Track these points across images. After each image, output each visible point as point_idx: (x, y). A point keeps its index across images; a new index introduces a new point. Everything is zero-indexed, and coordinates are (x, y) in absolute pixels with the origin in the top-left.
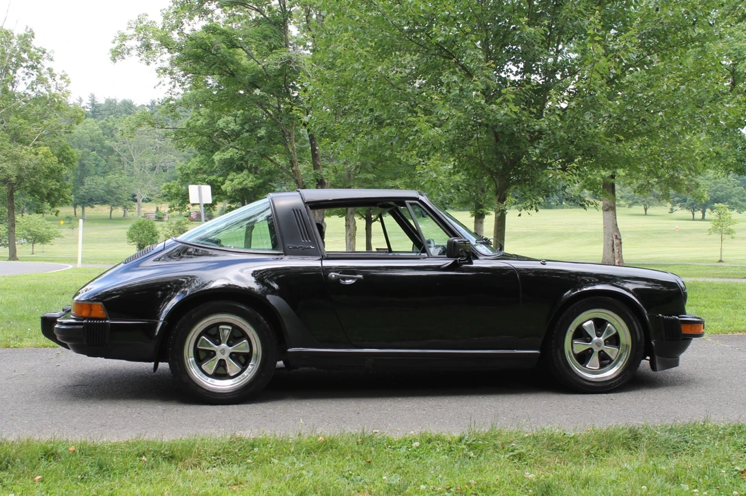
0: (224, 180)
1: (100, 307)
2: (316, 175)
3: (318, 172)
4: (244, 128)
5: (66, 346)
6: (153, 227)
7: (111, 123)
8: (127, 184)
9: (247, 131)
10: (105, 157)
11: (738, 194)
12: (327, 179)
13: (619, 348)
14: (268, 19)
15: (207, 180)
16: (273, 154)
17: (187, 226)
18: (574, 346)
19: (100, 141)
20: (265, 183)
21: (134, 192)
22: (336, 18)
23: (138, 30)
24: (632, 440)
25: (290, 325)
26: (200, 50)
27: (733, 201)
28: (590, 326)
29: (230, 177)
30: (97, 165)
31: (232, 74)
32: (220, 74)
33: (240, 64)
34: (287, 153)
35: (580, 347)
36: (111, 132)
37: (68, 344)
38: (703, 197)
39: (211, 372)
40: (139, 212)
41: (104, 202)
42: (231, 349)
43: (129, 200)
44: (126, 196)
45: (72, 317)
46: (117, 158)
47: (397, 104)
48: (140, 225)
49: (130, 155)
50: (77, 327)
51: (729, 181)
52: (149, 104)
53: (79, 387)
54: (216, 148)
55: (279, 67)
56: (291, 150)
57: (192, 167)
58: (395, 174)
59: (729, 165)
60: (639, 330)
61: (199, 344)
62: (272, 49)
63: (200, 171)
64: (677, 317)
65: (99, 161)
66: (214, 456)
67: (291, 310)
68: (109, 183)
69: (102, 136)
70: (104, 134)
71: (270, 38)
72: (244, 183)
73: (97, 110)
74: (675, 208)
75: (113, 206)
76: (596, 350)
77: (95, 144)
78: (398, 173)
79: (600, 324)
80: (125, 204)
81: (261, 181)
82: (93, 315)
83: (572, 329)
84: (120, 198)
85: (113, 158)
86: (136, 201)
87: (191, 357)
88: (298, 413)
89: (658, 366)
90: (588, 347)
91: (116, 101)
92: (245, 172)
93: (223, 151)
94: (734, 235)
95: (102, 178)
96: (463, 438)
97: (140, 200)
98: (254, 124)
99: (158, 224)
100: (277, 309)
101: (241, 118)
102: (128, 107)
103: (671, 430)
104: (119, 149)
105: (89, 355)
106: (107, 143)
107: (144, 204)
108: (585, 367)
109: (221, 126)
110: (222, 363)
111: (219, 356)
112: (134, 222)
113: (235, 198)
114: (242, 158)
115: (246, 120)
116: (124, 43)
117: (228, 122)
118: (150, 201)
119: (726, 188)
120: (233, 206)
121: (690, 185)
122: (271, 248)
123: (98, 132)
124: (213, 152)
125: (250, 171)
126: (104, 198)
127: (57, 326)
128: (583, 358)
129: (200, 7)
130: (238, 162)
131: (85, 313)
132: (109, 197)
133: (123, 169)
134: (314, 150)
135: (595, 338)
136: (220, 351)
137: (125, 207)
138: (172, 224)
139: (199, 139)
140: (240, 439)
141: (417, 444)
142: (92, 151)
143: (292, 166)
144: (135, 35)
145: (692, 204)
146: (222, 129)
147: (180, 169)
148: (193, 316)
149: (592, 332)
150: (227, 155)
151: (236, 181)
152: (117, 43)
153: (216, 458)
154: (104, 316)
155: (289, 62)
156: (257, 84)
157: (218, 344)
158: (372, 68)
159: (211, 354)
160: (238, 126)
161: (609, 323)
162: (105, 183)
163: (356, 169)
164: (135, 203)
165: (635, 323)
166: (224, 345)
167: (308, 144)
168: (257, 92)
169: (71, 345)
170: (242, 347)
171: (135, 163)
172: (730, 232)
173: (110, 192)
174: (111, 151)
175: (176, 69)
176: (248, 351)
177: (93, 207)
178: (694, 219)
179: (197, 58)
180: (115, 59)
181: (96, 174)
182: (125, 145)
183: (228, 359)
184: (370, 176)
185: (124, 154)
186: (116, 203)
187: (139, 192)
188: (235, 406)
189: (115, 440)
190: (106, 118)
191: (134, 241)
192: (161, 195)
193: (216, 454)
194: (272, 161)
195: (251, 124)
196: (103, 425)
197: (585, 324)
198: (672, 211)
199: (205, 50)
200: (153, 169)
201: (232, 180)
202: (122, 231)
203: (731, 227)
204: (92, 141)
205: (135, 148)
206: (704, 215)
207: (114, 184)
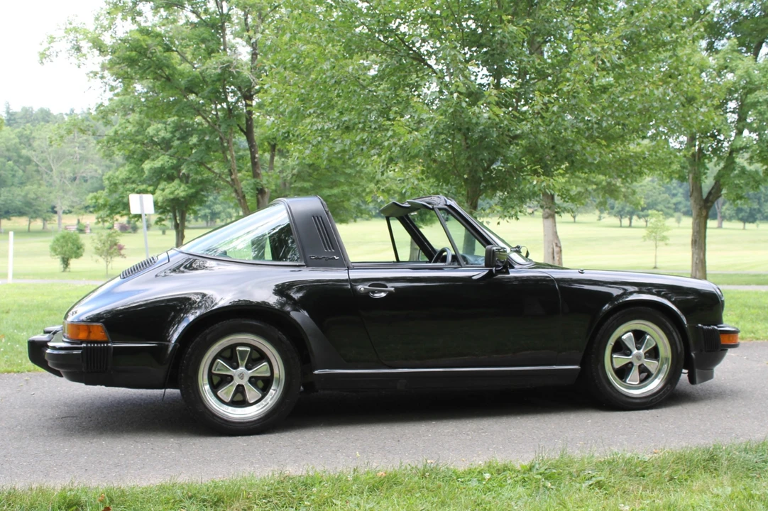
0: (155, 190)
1: (100, 328)
2: (256, 184)
3: (258, 181)
4: (175, 136)
5: (58, 374)
6: (77, 239)
7: (28, 132)
8: (47, 195)
9: (178, 139)
10: (22, 167)
11: (663, 201)
12: (267, 188)
13: (658, 361)
14: (204, 21)
15: (136, 190)
16: (210, 162)
17: (118, 238)
18: (614, 360)
19: (17, 150)
20: (197, 193)
21: (54, 204)
22: (303, 15)
23: (67, 31)
24: (710, 462)
25: (315, 344)
26: (134, 53)
27: (659, 208)
28: (629, 338)
29: (161, 186)
30: (14, 176)
31: (168, 79)
32: (154, 79)
33: (175, 68)
34: (225, 160)
35: (620, 360)
36: (29, 140)
37: (61, 371)
38: (639, 204)
39: (228, 399)
40: (59, 224)
41: (21, 213)
42: (250, 373)
43: (48, 212)
44: (45, 207)
45: (65, 340)
46: (35, 168)
47: (369, 107)
48: (64, 237)
49: (50, 165)
50: (75, 352)
51: (655, 188)
52: (68, 112)
53: (68, 420)
54: (145, 156)
55: (219, 71)
56: (229, 157)
57: (121, 177)
58: (332, 183)
59: (673, 172)
60: (680, 341)
61: (213, 368)
62: (210, 52)
63: (128, 181)
64: (716, 327)
65: (16, 171)
66: (264, 498)
67: (318, 329)
68: (26, 195)
69: (18, 145)
70: (21, 143)
71: (209, 41)
72: (176, 193)
73: (12, 118)
74: (603, 215)
75: (32, 218)
76: (637, 364)
77: (11, 154)
78: (335, 181)
79: (639, 336)
80: (44, 216)
81: (193, 190)
82: (93, 337)
83: (611, 342)
84: (39, 210)
85: (31, 168)
86: (56, 212)
87: (206, 384)
88: (331, 443)
89: (697, 379)
90: (629, 361)
91: (32, 109)
92: (177, 182)
93: (153, 160)
94: (667, 242)
95: (19, 189)
96: (534, 467)
97: (60, 212)
98: (185, 131)
99: (81, 236)
100: (302, 326)
101: (172, 125)
102: (46, 117)
103: (746, 450)
104: (38, 159)
105: (87, 383)
106: (24, 152)
107: (65, 216)
108: (625, 382)
109: (151, 134)
110: (240, 389)
111: (237, 381)
112: (58, 235)
113: (165, 208)
114: (173, 168)
115: (177, 127)
116: (52, 44)
117: (158, 129)
118: (70, 212)
119: (652, 196)
120: (164, 217)
121: (627, 192)
122: (271, 259)
123: (14, 141)
124: (142, 161)
125: (181, 181)
126: (21, 210)
127: (49, 351)
128: (623, 373)
129: (133, 8)
130: (168, 172)
131: (83, 336)
132: (27, 209)
133: (41, 179)
134: (253, 158)
135: (635, 352)
136: (239, 375)
137: (45, 220)
138: (102, 236)
139: (133, 147)
140: (290, 478)
141: (487, 476)
142: (8, 161)
143: (231, 174)
144: (64, 37)
145: (619, 212)
146: (152, 137)
147: (108, 179)
148: (208, 338)
149: (631, 344)
150: (158, 164)
151: (167, 191)
152: (46, 45)
153: (266, 501)
154: (105, 339)
155: (228, 67)
156: (194, 90)
157: (236, 367)
158: (342, 67)
159: (227, 379)
160: (168, 134)
161: (648, 334)
162: (23, 194)
163: (292, 178)
164: (55, 215)
165: (674, 334)
166: (242, 369)
167: (248, 152)
168: (192, 97)
169: (64, 372)
170: (262, 369)
171: (55, 173)
172: (664, 239)
173: (28, 204)
174: (29, 161)
175: (106, 73)
176: (268, 374)
177: (9, 219)
178: (621, 226)
179: (132, 62)
180: (42, 62)
181: (13, 185)
182: (44, 155)
183: (246, 384)
184: (307, 185)
185: (43, 164)
186: (34, 215)
187: (59, 204)
188: (258, 437)
189: (145, 484)
190: (22, 127)
191: (57, 255)
192: (82, 206)
193: (266, 497)
194: (209, 169)
195: (183, 132)
196: (117, 465)
197: (624, 337)
198: (600, 218)
199: (140, 53)
200: (75, 179)
201: (163, 190)
202: (45, 244)
203: (665, 234)
204: (8, 150)
205: (54, 158)
206: (631, 222)
207: (32, 196)
